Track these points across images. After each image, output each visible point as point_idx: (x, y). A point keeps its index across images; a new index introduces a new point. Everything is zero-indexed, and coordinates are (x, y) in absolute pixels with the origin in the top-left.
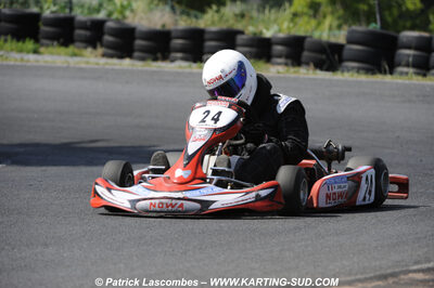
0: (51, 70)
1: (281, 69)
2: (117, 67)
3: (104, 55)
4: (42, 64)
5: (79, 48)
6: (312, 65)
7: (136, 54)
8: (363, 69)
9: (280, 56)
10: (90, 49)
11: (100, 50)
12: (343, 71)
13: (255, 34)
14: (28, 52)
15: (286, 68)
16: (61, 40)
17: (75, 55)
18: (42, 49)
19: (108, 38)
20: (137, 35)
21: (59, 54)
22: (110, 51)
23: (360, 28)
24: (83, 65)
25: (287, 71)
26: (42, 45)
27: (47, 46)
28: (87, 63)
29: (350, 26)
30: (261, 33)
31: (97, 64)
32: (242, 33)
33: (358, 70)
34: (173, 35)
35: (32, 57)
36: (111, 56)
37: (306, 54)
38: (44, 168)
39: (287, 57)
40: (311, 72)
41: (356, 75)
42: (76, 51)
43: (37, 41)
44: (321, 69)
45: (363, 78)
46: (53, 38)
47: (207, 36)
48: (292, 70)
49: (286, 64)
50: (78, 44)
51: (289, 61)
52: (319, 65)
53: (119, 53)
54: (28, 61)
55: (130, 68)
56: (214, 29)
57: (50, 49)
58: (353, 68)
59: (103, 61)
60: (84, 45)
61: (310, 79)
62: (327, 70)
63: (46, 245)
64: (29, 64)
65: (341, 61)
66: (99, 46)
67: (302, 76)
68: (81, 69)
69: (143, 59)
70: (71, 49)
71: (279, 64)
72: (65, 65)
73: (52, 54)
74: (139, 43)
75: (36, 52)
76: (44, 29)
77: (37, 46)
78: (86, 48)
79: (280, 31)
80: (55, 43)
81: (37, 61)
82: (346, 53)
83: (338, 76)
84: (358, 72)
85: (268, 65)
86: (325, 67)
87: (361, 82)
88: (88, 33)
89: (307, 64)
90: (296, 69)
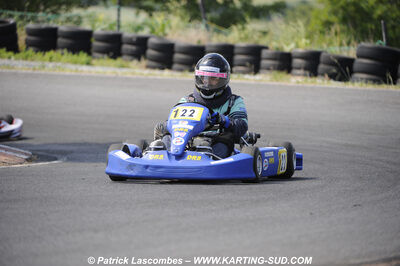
0: (102, 80)
1: (300, 79)
2: (159, 77)
3: (148, 67)
4: (93, 74)
5: (126, 60)
6: (327, 76)
7: (175, 66)
8: (370, 80)
9: (299, 68)
10: (135, 62)
11: (144, 62)
12: (353, 82)
13: (277, 49)
14: (82, 64)
15: (304, 79)
16: (111, 54)
17: (122, 66)
18: (94, 62)
19: (151, 52)
20: (176, 49)
21: (108, 66)
22: (153, 64)
23: (369, 44)
24: (129, 76)
25: (306, 81)
26: (94, 58)
27: (99, 58)
28: (133, 73)
29: (359, 42)
30: (282, 48)
31: (142, 74)
32: (266, 48)
33: (367, 81)
34: (207, 49)
35: (85, 68)
36: (154, 68)
37: (321, 67)
38: (95, 164)
39: (305, 69)
40: (326, 82)
41: (364, 85)
42: (124, 63)
43: (89, 54)
44: (335, 79)
45: (371, 87)
46: (104, 51)
47: (236, 51)
48: (310, 80)
49: (305, 75)
50: (125, 57)
51: (308, 73)
52: (333, 77)
53: (160, 65)
54: (82, 71)
55: (170, 78)
56: (243, 44)
57: (101, 61)
58: (362, 79)
59: (147, 72)
60: (130, 58)
61: (325, 88)
62: (340, 80)
63: (96, 231)
64: (83, 74)
65: (352, 72)
66: (142, 59)
67: (318, 85)
68: (127, 79)
69: (181, 70)
70: (119, 61)
71: (299, 75)
72: (114, 75)
73: (102, 65)
74: (178, 56)
75: (88, 64)
76: (96, 44)
77: (89, 58)
78: (131, 60)
79: (297, 46)
80: (106, 56)
81: (90, 72)
82: (356, 66)
83: (348, 86)
84: (366, 82)
85: (289, 76)
86: (337, 77)
87: (369, 91)
88: (134, 48)
89: (323, 75)
90: (313, 79)
